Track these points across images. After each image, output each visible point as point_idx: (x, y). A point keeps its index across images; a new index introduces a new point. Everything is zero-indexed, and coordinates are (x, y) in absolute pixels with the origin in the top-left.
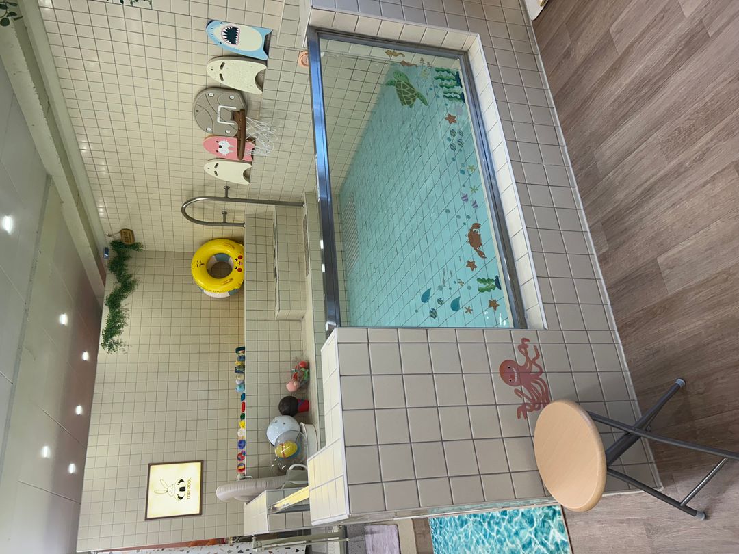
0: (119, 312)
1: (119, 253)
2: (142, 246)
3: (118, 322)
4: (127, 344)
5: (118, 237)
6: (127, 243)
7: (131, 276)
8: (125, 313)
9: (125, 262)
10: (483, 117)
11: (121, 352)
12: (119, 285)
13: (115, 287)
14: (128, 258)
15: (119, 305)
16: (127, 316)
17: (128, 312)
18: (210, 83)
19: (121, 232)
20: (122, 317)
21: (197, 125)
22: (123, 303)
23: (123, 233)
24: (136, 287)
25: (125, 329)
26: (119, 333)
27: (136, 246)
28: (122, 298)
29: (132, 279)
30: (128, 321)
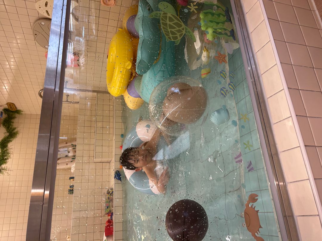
0: (6, 151)
1: (8, 115)
2: (22, 111)
3: (6, 156)
4: (10, 169)
5: (6, 107)
6: (12, 110)
7: (15, 128)
8: (10, 151)
9: (12, 120)
10: (255, 57)
11: (6, 174)
12: (8, 134)
13: (5, 135)
14: (14, 118)
15: (7, 146)
16: (11, 152)
17: (12, 150)
18: (40, 16)
19: (7, 104)
20: (8, 153)
21: (38, 44)
22: (10, 145)
23: (8, 105)
24: (18, 135)
25: (9, 161)
26: (6, 163)
27: (18, 112)
28: (9, 142)
29: (16, 130)
30: (12, 156)
